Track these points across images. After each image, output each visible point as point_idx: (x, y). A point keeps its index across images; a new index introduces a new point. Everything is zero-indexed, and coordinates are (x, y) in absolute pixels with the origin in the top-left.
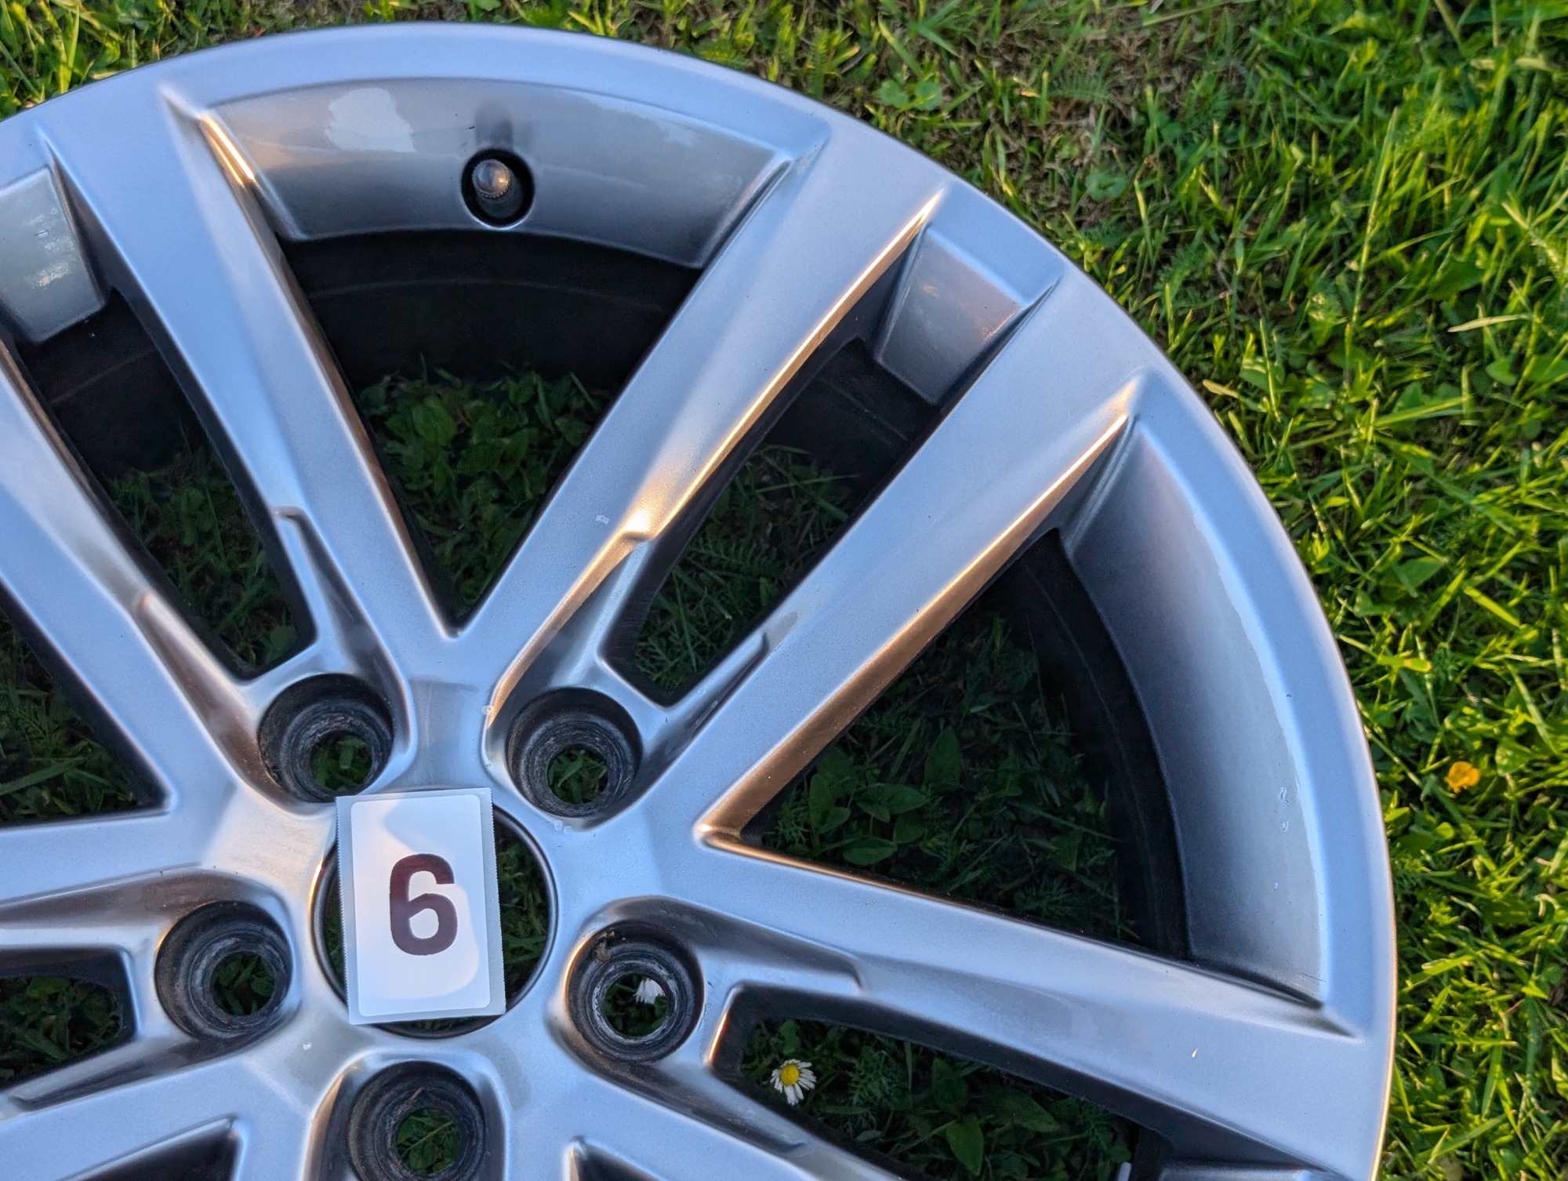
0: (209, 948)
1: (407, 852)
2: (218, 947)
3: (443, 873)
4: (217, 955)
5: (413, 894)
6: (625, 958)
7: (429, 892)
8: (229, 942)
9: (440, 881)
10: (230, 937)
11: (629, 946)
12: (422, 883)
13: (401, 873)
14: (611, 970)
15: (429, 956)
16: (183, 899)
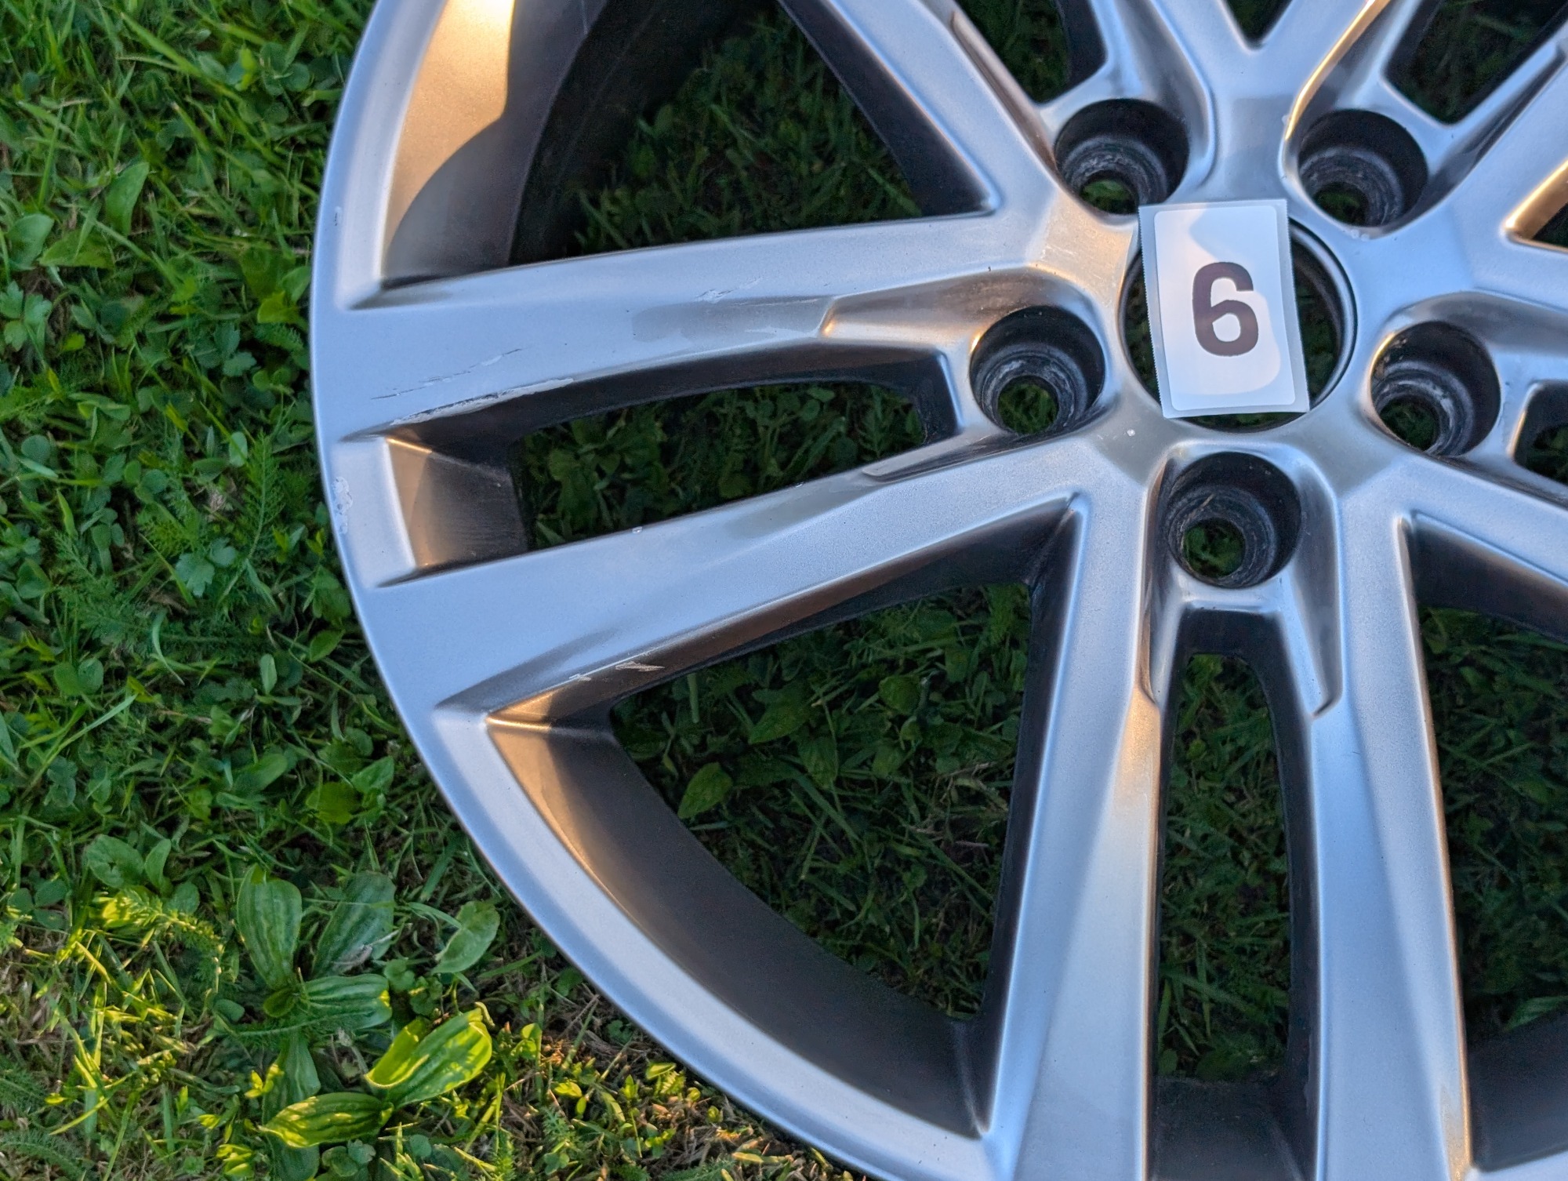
0: (999, 369)
1: (1210, 260)
2: (1006, 369)
3: (1244, 281)
4: (1004, 378)
5: (1216, 299)
6: (1401, 378)
7: (1231, 298)
8: (1015, 365)
9: (1240, 288)
10: (1017, 359)
11: (1406, 365)
12: (1223, 290)
13: (1205, 279)
14: (1386, 390)
15: (1234, 357)
16: (1000, 301)
